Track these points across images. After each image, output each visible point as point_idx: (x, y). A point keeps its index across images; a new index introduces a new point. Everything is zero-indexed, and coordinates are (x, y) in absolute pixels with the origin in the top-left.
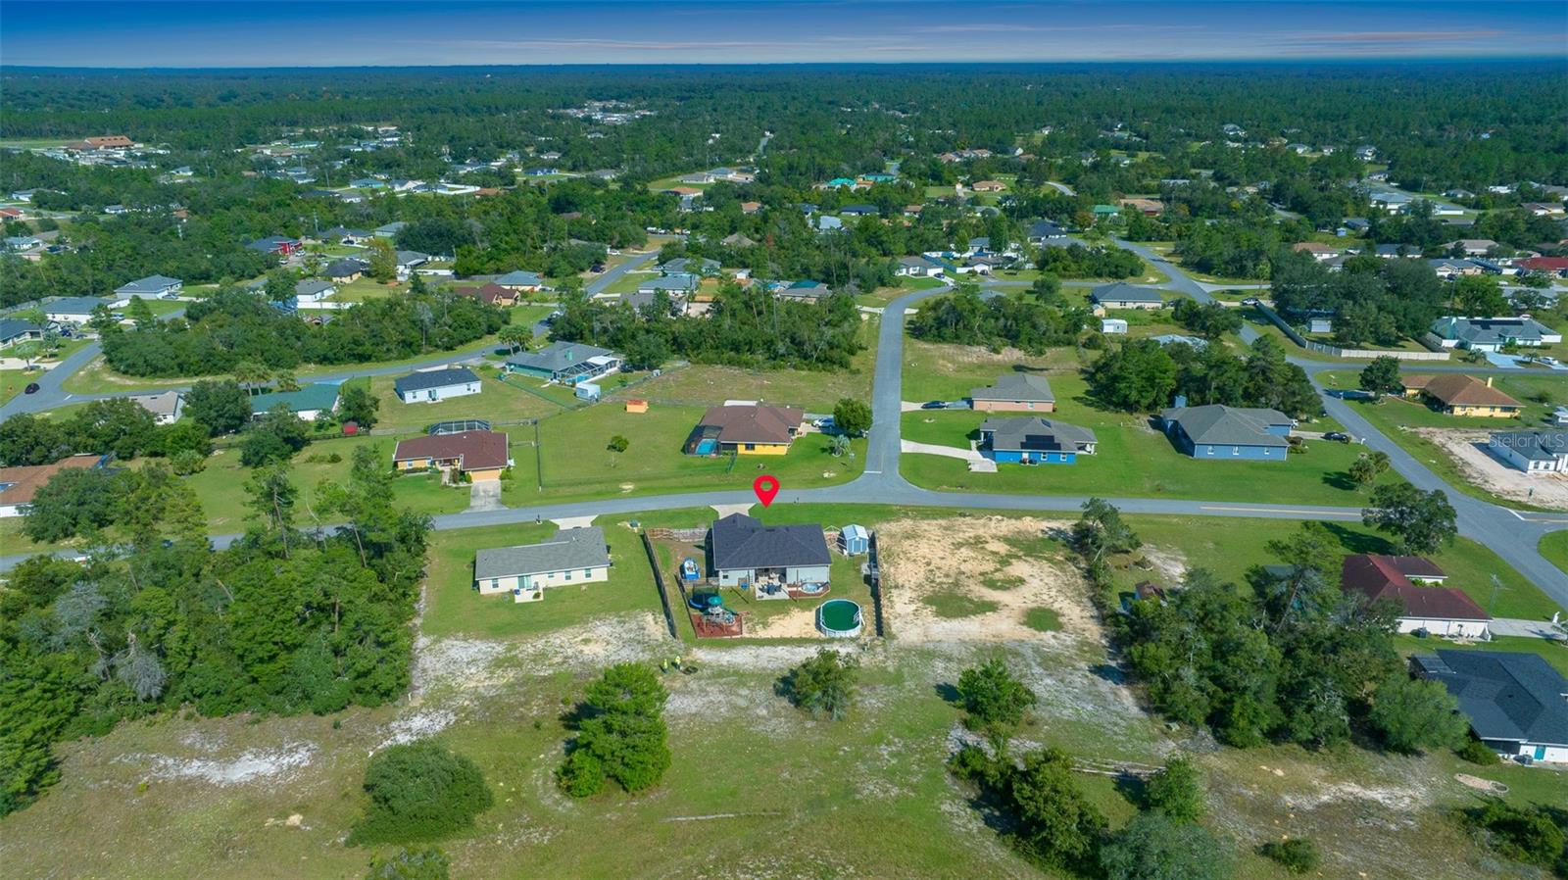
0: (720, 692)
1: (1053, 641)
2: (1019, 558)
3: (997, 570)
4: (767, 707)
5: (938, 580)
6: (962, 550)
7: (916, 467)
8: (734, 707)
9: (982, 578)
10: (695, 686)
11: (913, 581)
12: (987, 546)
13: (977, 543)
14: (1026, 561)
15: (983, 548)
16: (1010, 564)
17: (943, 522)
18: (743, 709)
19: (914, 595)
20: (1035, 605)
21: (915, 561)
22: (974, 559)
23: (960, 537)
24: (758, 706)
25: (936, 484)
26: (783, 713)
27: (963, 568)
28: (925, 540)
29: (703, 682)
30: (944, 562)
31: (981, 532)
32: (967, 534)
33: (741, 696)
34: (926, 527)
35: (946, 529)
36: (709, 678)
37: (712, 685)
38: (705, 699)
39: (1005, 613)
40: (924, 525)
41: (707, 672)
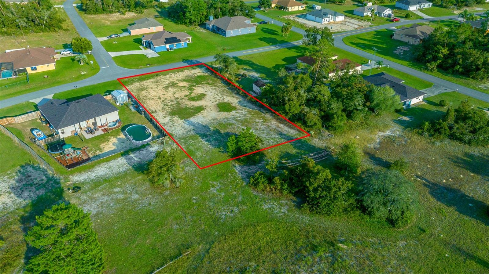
0: (103, 195)
1: (238, 115)
2: (195, 86)
3: (190, 93)
4: (136, 193)
5: (169, 104)
6: (170, 89)
7: (123, 61)
8: (117, 201)
9: (187, 98)
10: (85, 198)
11: (158, 107)
12: (178, 85)
13: (173, 84)
14: (199, 87)
15: (178, 86)
16: (194, 89)
17: (153, 80)
18: (124, 199)
19: (164, 113)
20: (217, 102)
21: (153, 99)
22: (178, 91)
23: (165, 84)
24: (131, 194)
25: (137, 66)
26: (147, 192)
27: (176, 96)
28: (150, 89)
29: (88, 193)
30: (165, 96)
31: (171, 80)
32: (166, 82)
33: (117, 192)
34: (146, 84)
35: (156, 82)
36: (91, 190)
37: (96, 193)
38: (97, 203)
39: (208, 109)
40: (145, 83)
41: (87, 187)
